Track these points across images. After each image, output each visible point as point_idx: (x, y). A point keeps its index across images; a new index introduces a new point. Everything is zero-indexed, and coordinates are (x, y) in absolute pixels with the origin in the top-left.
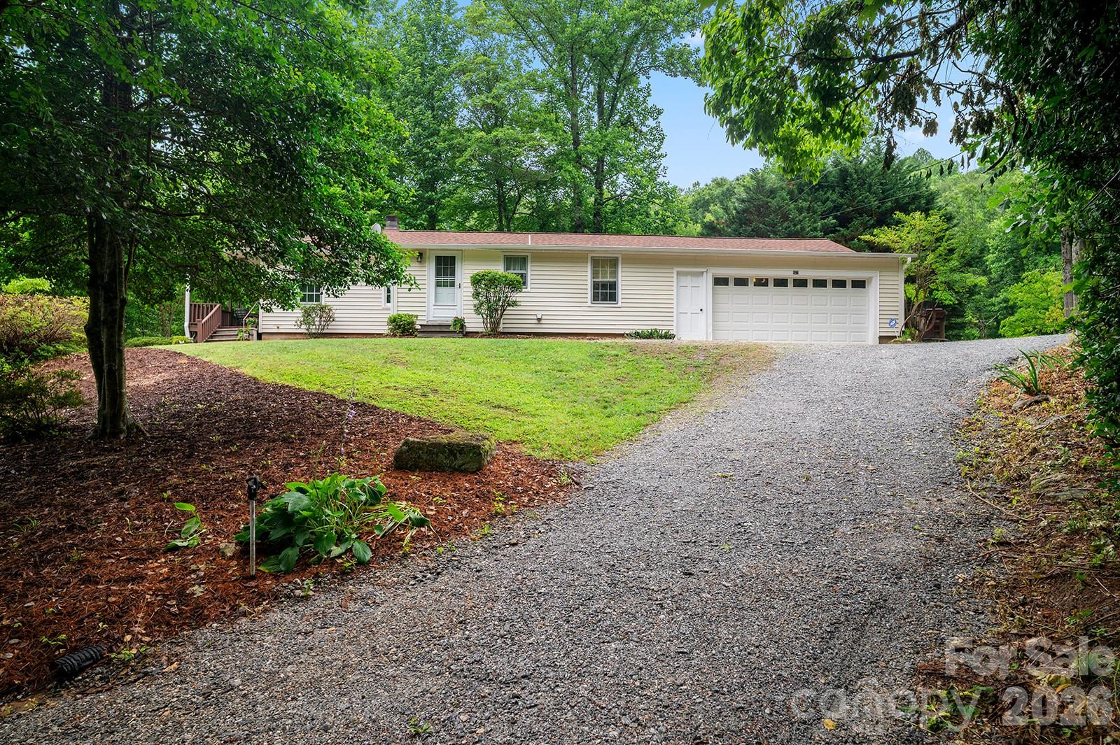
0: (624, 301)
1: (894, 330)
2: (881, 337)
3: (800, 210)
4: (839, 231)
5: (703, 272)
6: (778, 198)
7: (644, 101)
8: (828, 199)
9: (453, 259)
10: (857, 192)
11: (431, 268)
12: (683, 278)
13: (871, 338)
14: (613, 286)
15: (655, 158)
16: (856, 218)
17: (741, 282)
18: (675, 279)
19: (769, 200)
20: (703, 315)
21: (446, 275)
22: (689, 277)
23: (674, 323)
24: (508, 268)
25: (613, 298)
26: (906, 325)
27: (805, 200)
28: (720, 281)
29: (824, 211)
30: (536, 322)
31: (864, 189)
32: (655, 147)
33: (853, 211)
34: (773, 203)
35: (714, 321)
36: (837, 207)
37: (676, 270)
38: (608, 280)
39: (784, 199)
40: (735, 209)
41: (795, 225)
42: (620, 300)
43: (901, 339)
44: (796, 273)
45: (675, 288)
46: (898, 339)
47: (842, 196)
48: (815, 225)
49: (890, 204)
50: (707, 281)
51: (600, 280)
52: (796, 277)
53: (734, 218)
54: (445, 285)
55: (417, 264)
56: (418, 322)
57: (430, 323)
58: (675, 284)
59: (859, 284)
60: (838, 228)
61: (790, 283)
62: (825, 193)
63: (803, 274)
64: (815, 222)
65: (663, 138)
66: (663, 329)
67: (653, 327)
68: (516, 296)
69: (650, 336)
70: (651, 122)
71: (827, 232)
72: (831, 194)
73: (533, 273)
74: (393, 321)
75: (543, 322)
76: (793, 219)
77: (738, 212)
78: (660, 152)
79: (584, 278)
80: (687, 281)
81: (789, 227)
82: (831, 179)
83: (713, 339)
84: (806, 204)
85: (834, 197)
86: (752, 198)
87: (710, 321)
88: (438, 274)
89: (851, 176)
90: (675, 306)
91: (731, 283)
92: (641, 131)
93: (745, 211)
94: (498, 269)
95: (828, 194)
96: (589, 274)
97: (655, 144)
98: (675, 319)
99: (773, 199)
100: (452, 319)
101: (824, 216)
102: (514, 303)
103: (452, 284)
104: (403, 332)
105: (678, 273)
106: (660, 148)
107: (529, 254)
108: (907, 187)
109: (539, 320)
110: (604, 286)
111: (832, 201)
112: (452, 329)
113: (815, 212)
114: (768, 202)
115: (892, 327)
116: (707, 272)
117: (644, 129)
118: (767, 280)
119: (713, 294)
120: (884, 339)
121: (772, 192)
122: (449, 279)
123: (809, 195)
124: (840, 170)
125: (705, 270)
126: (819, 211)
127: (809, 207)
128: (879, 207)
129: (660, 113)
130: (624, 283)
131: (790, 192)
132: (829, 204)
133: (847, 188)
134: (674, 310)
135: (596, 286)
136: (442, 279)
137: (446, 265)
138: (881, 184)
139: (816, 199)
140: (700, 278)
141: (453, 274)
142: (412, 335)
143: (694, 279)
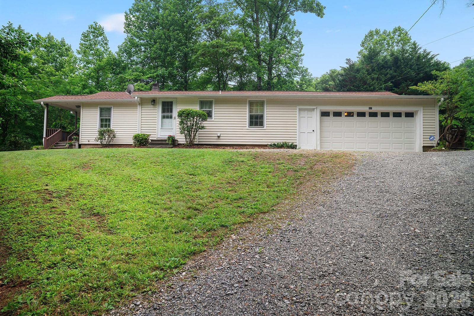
0: (268, 125)
1: (433, 142)
2: (424, 147)
3: (373, 79)
4: (394, 89)
5: (314, 109)
6: (361, 73)
7: (293, 28)
8: (388, 73)
9: (172, 102)
10: (404, 69)
11: (159, 109)
12: (302, 112)
13: (418, 148)
14: (262, 117)
15: (298, 56)
16: (403, 83)
17: (338, 114)
18: (297, 113)
19: (356, 74)
20: (314, 134)
21: (168, 112)
22: (306, 112)
23: (297, 139)
24: (201, 108)
25: (261, 124)
26: (440, 140)
27: (376, 74)
28: (325, 114)
29: (386, 80)
30: (217, 138)
31: (408, 67)
32: (298, 51)
33: (401, 79)
34: (358, 76)
35: (321, 137)
36: (393, 77)
37: (298, 108)
38: (259, 113)
39: (364, 74)
40: (338, 80)
41: (370, 87)
42: (265, 125)
43: (438, 148)
44: (371, 108)
45: (297, 118)
46: (435, 148)
47: (395, 71)
48: (381, 87)
49: (422, 75)
50: (316, 115)
51: (254, 114)
52: (371, 111)
53: (338, 84)
54: (168, 117)
55: (152, 106)
56: (150, 138)
57: (158, 139)
58: (297, 115)
59: (410, 115)
60: (394, 88)
61: (367, 115)
62: (386, 71)
63: (375, 109)
64: (381, 85)
65: (302, 47)
66: (290, 142)
67: (284, 141)
68: (205, 123)
69: (281, 146)
70: (296, 39)
71: (388, 89)
72: (390, 71)
73: (216, 110)
74: (136, 138)
75: (221, 138)
76: (369, 84)
77: (340, 81)
78: (301, 54)
79: (245, 114)
80: (305, 114)
81: (367, 88)
82: (389, 63)
83: (321, 148)
84: (376, 76)
85: (391, 72)
86: (347, 74)
87: (319, 137)
88: (163, 111)
89: (400, 61)
90: (297, 128)
91: (331, 115)
92: (291, 43)
93: (343, 80)
94: (196, 108)
95: (388, 71)
96: (247, 110)
97: (298, 49)
98: (297, 136)
99: (358, 74)
100: (167, 137)
101: (386, 82)
102: (203, 128)
103: (171, 117)
104: (140, 144)
105: (300, 110)
106: (301, 51)
107: (214, 100)
108: (431, 66)
109: (219, 137)
110: (257, 117)
111: (390, 74)
112: (167, 142)
113: (381, 80)
114: (355, 76)
115: (431, 140)
116: (316, 108)
117: (293, 42)
118: (353, 113)
119: (320, 121)
120: (426, 149)
121: (358, 71)
122: (169, 114)
123: (377, 72)
124: (394, 58)
125: (315, 107)
126: (383, 80)
127: (378, 78)
128: (416, 77)
129: (300, 33)
130: (268, 115)
131: (367, 70)
132: (389, 76)
133: (398, 67)
134: (297, 131)
135: (251, 117)
136: (166, 114)
137: (167, 107)
138: (417, 65)
139: (381, 74)
140: (313, 112)
141: (171, 112)
142: (145, 145)
143: (309, 113)
